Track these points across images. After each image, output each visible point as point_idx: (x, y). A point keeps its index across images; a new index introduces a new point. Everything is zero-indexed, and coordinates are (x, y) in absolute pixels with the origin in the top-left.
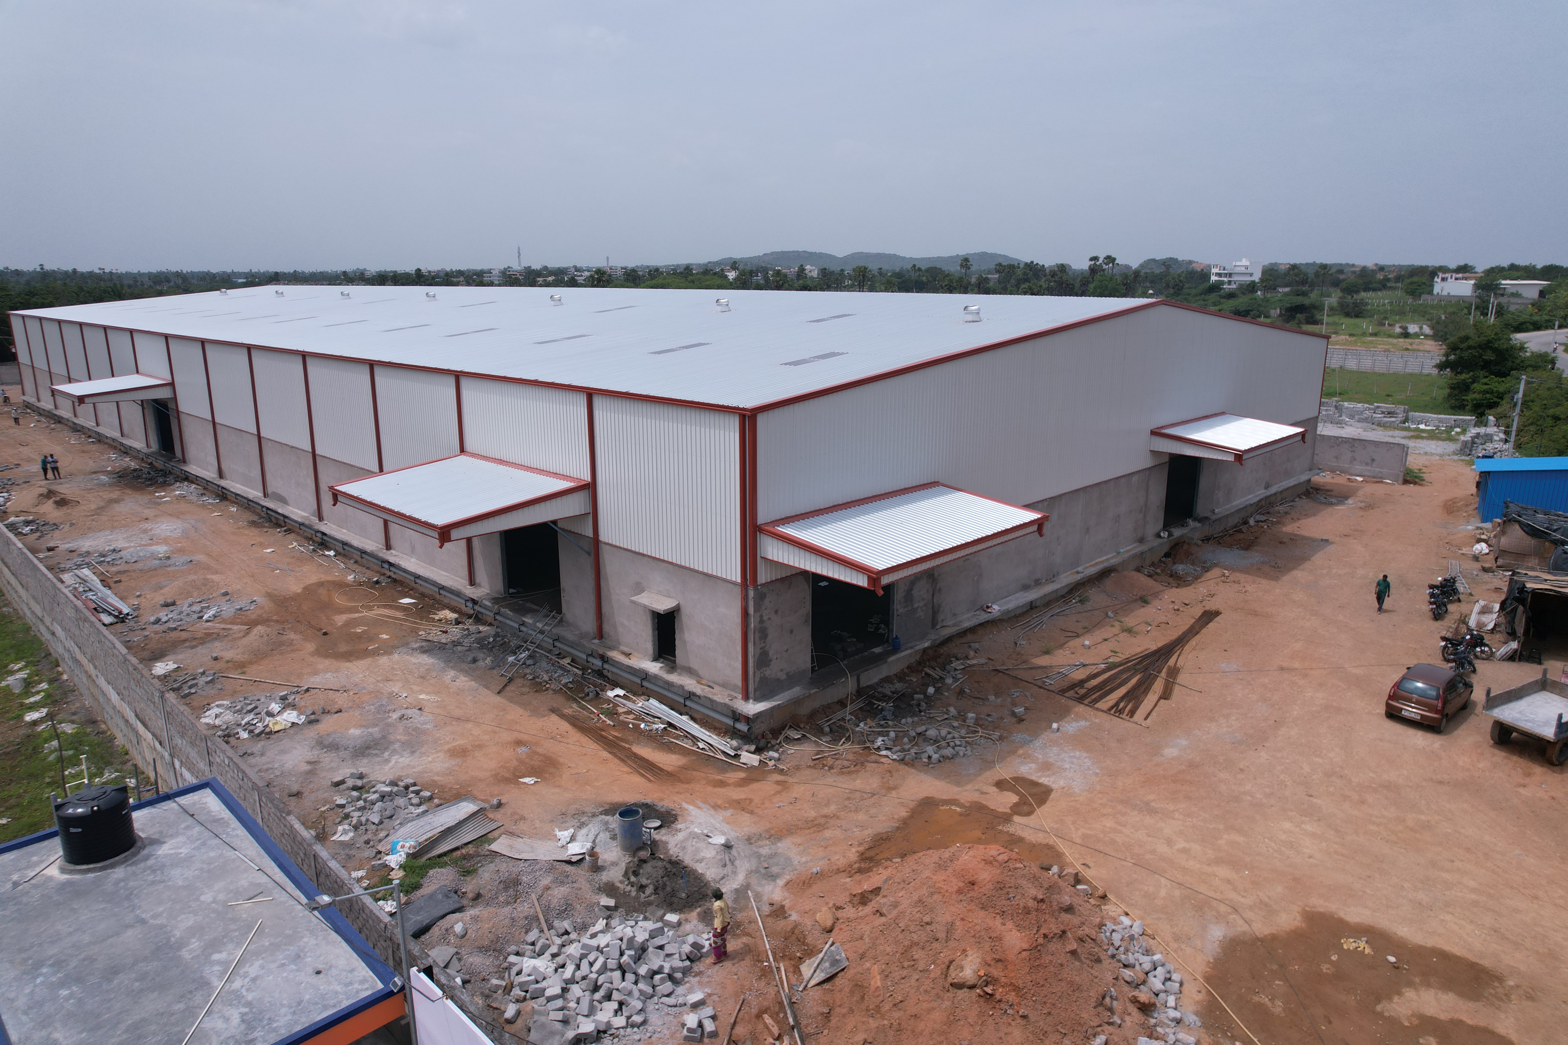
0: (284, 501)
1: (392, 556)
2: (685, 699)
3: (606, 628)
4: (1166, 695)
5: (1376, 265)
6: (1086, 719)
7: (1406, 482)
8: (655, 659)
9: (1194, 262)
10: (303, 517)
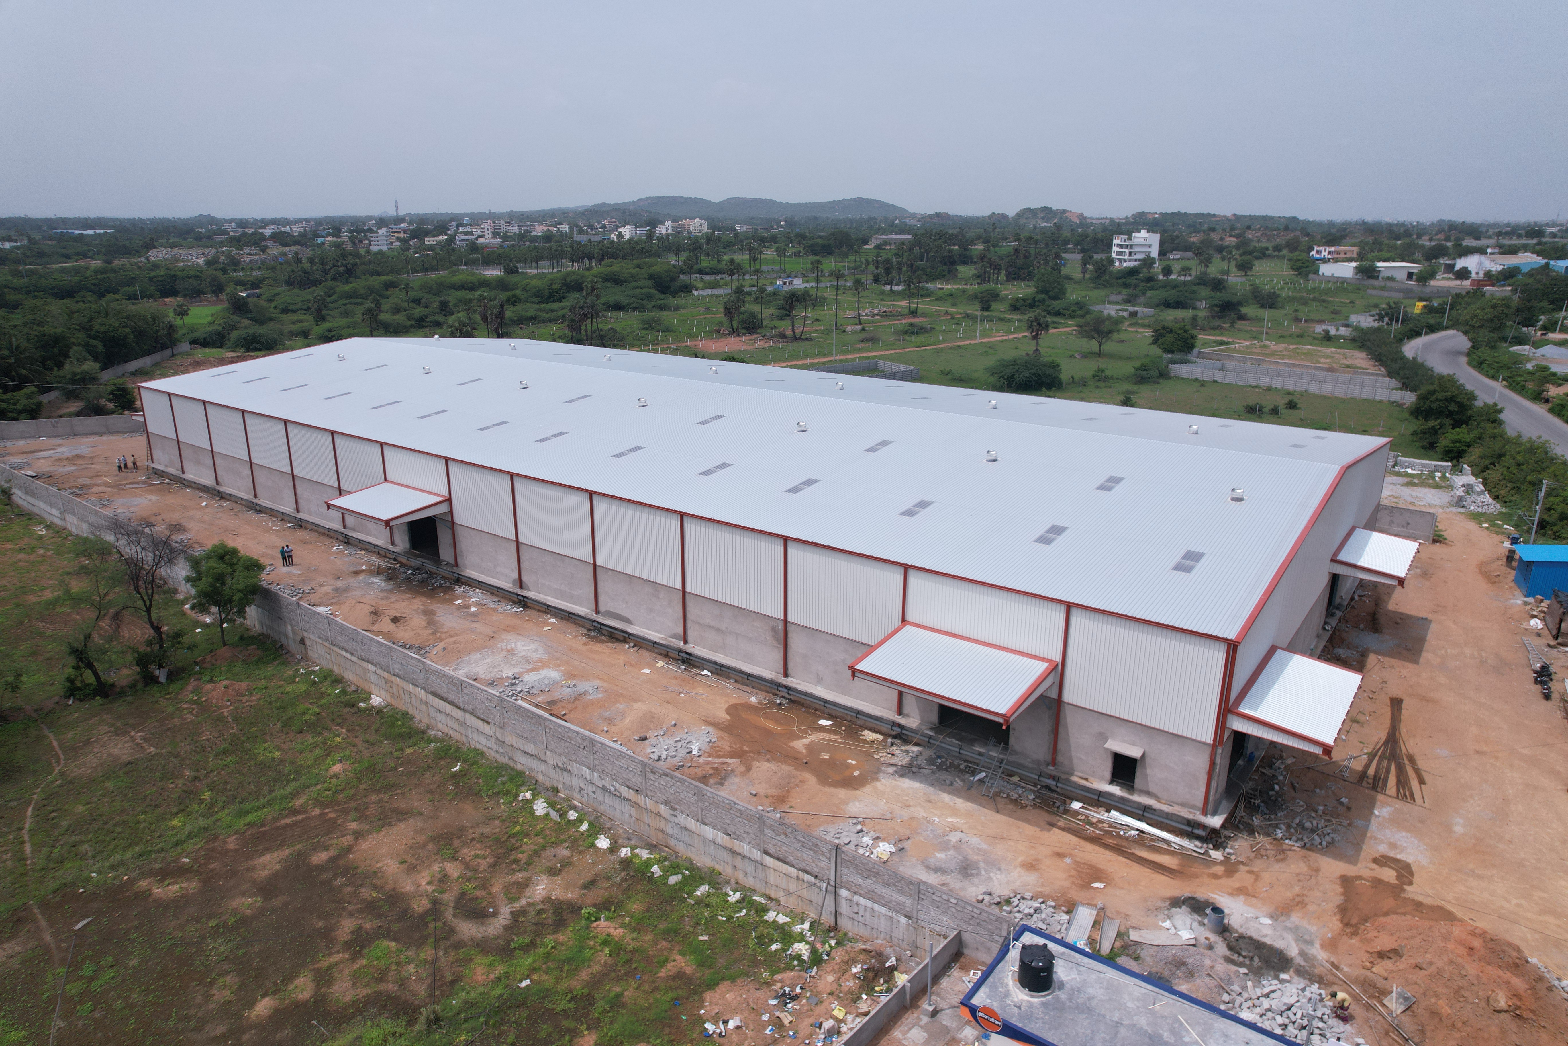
0: (627, 621)
1: (791, 682)
2: (1144, 811)
3: (1060, 758)
4: (1422, 782)
5: (1235, 215)
6: (1389, 805)
7: (1435, 541)
8: (1112, 782)
9: (1067, 211)
10: (661, 638)
